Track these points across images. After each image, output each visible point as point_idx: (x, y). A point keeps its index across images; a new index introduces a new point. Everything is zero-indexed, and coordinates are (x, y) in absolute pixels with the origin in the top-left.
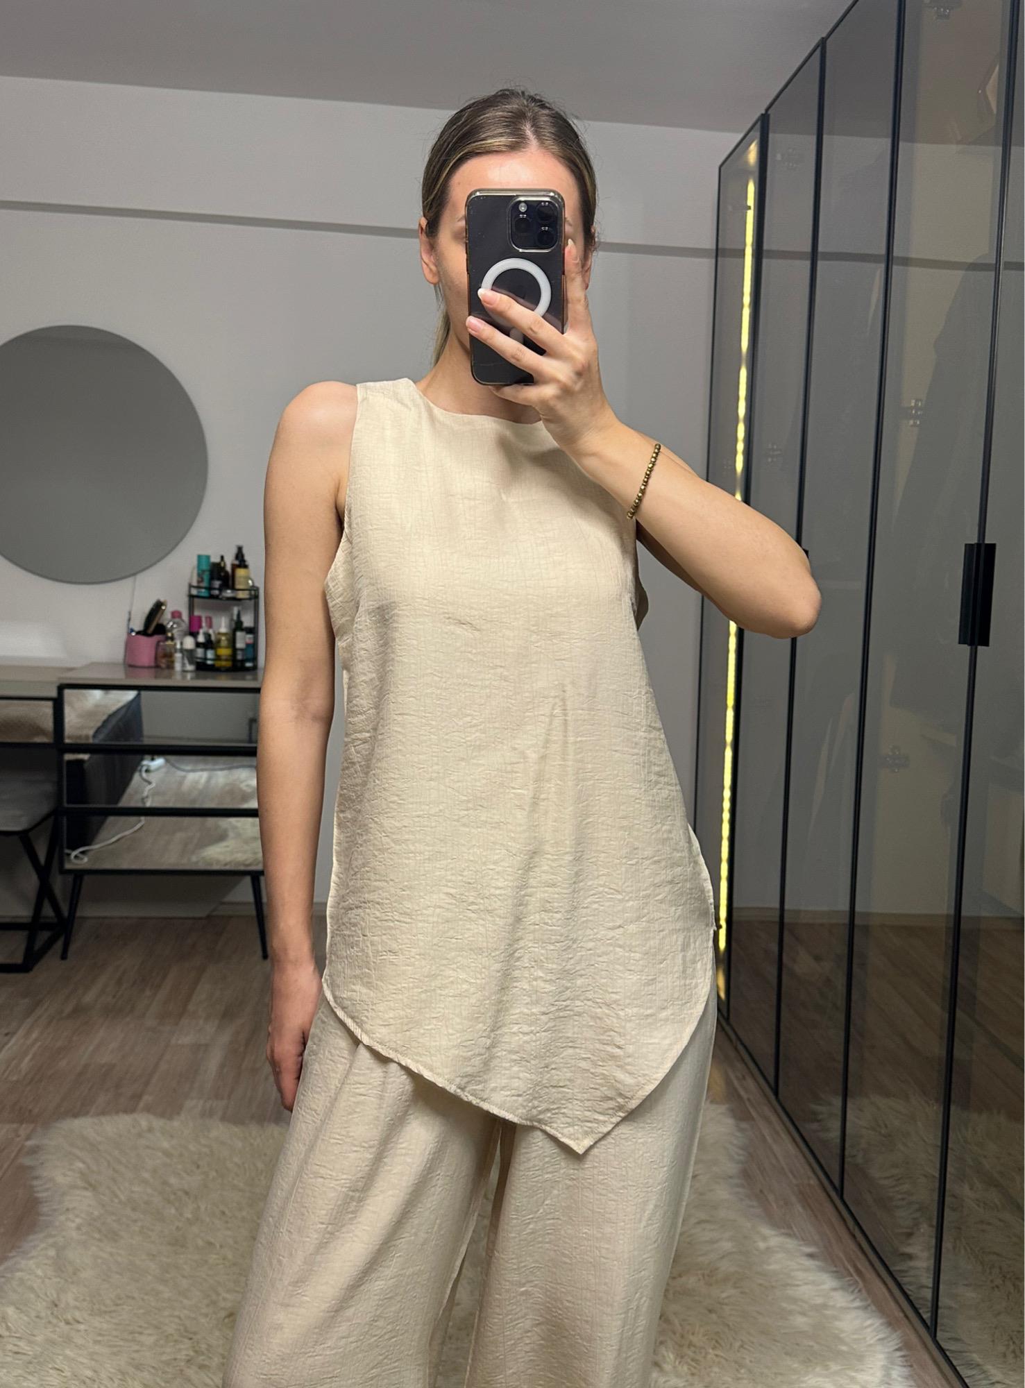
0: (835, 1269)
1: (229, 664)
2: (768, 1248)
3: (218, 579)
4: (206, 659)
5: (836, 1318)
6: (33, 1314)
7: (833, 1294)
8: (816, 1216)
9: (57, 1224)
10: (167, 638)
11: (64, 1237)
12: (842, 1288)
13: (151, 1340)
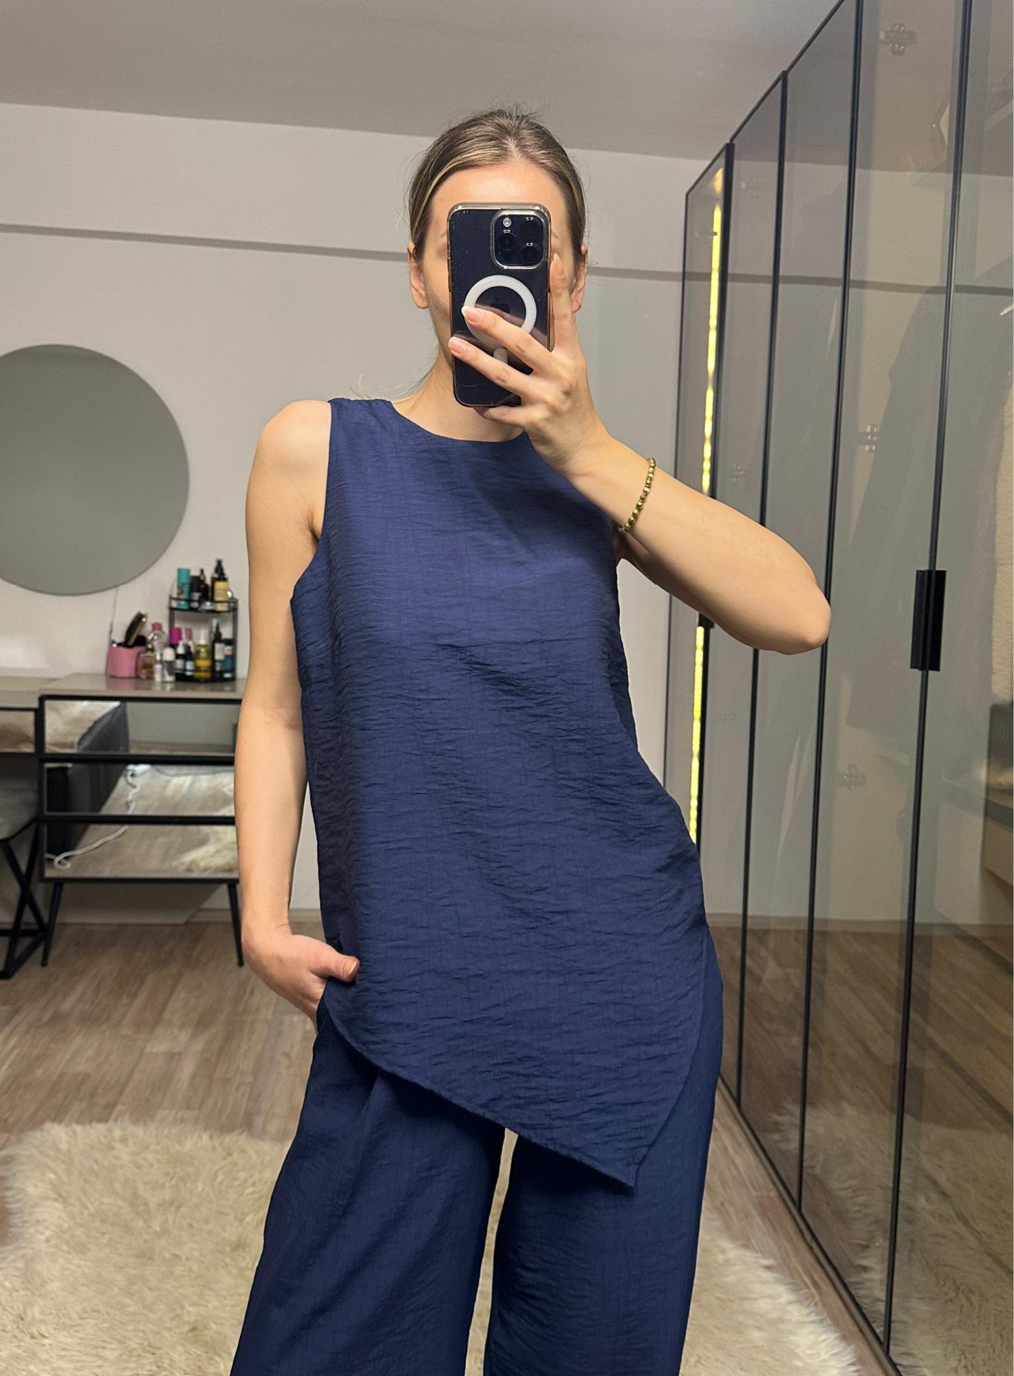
0: (791, 1281)
1: (208, 675)
2: (727, 1261)
3: (198, 591)
4: (185, 670)
8: (774, 1228)
9: (27, 1236)
10: (148, 650)
11: (32, 1249)
12: (798, 1302)
13: (116, 1354)
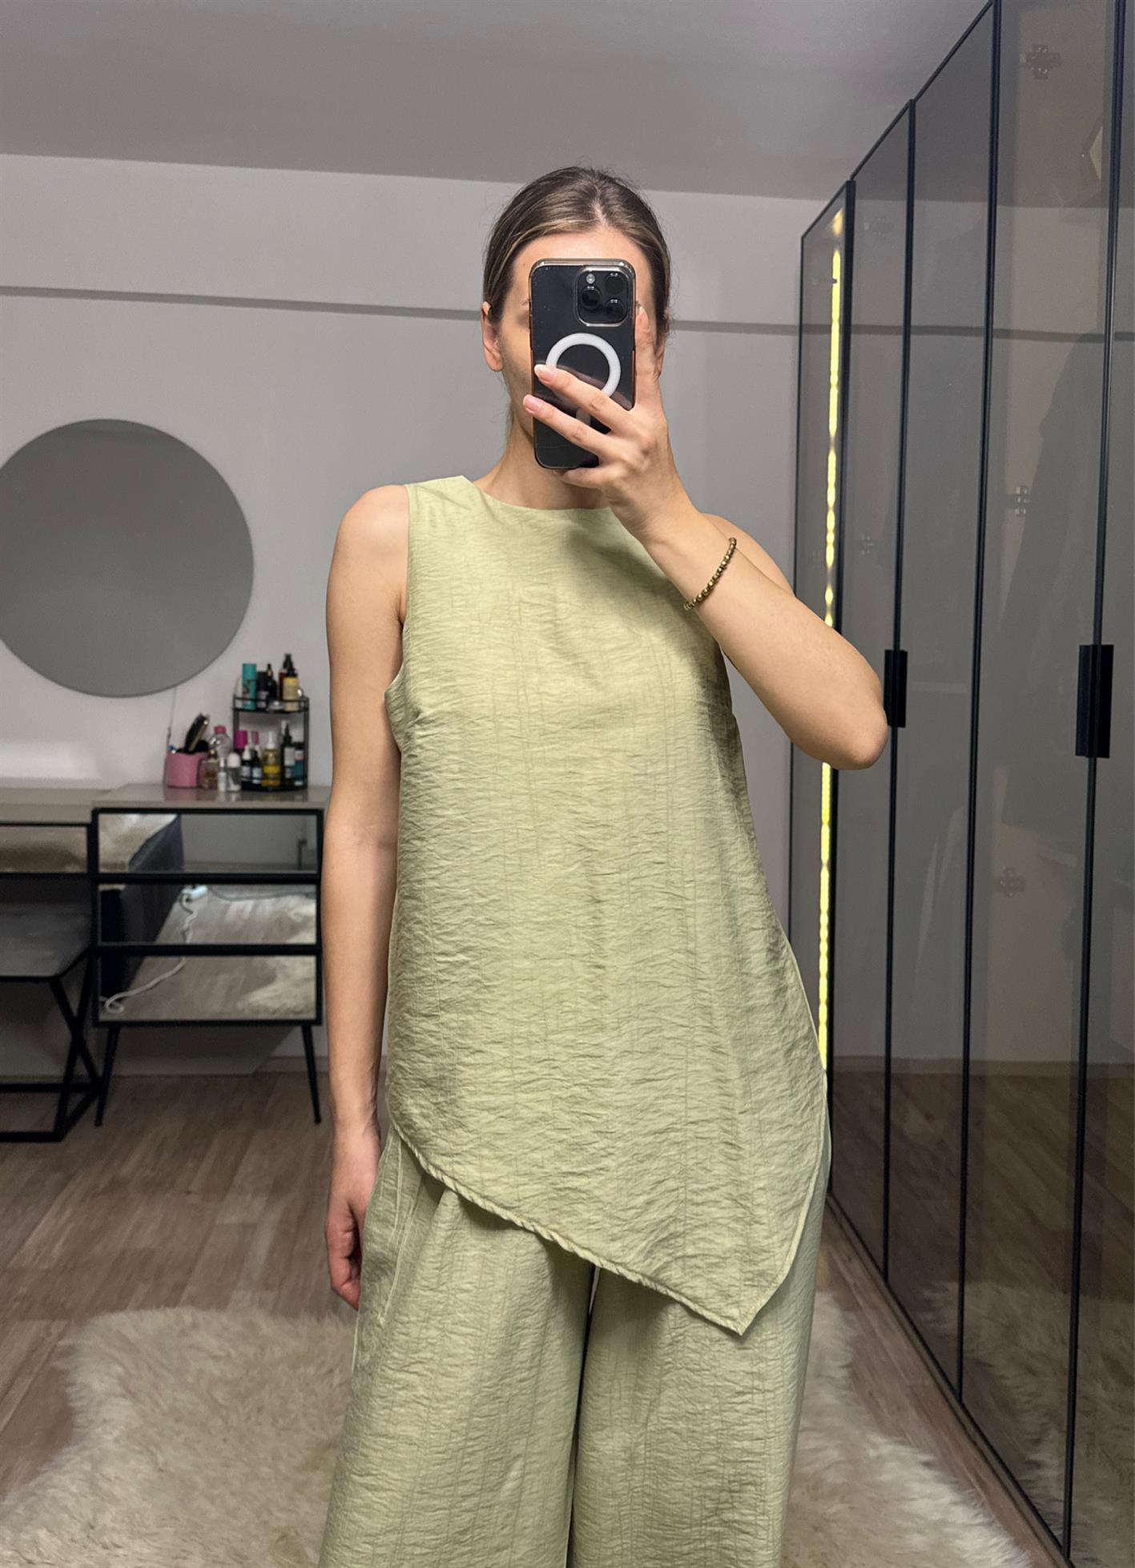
0: (953, 1479)
1: (276, 783)
2: (879, 1457)
3: (265, 689)
4: (251, 778)
5: (957, 1536)
6: (67, 1537)
7: (953, 1508)
8: (932, 1423)
9: (93, 1436)
10: (210, 756)
11: (100, 1449)
12: (963, 1502)
